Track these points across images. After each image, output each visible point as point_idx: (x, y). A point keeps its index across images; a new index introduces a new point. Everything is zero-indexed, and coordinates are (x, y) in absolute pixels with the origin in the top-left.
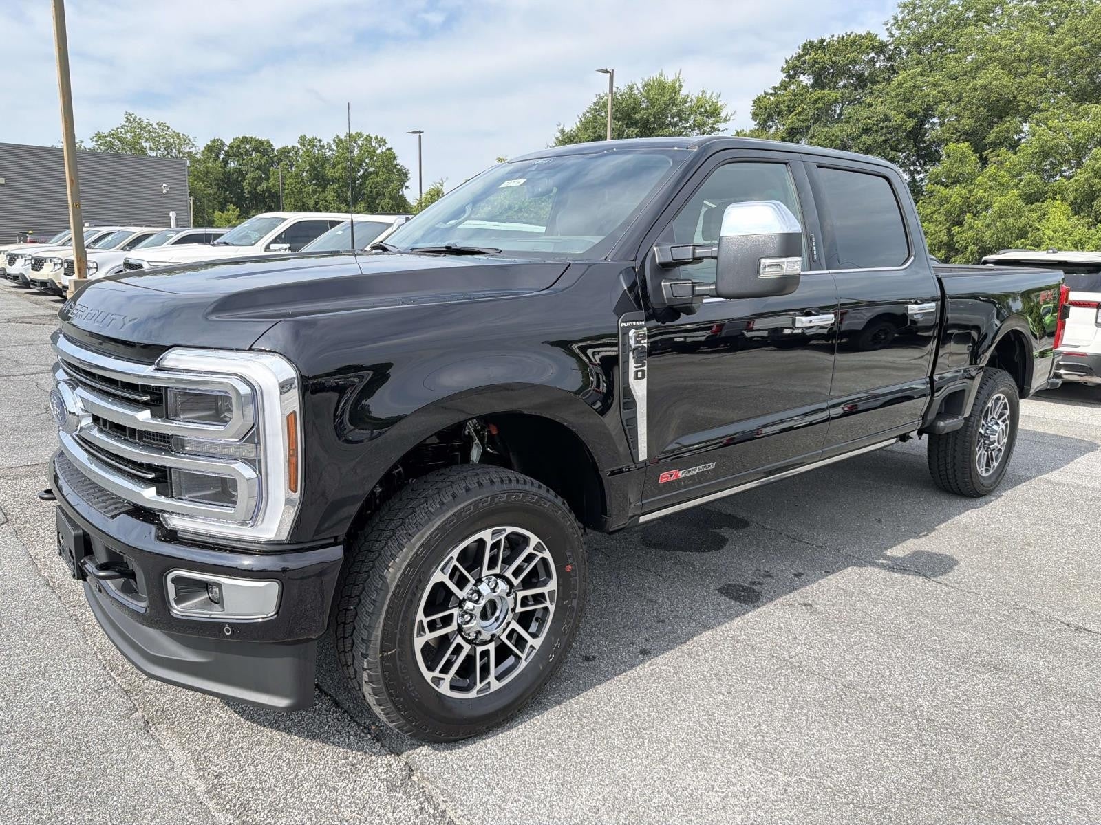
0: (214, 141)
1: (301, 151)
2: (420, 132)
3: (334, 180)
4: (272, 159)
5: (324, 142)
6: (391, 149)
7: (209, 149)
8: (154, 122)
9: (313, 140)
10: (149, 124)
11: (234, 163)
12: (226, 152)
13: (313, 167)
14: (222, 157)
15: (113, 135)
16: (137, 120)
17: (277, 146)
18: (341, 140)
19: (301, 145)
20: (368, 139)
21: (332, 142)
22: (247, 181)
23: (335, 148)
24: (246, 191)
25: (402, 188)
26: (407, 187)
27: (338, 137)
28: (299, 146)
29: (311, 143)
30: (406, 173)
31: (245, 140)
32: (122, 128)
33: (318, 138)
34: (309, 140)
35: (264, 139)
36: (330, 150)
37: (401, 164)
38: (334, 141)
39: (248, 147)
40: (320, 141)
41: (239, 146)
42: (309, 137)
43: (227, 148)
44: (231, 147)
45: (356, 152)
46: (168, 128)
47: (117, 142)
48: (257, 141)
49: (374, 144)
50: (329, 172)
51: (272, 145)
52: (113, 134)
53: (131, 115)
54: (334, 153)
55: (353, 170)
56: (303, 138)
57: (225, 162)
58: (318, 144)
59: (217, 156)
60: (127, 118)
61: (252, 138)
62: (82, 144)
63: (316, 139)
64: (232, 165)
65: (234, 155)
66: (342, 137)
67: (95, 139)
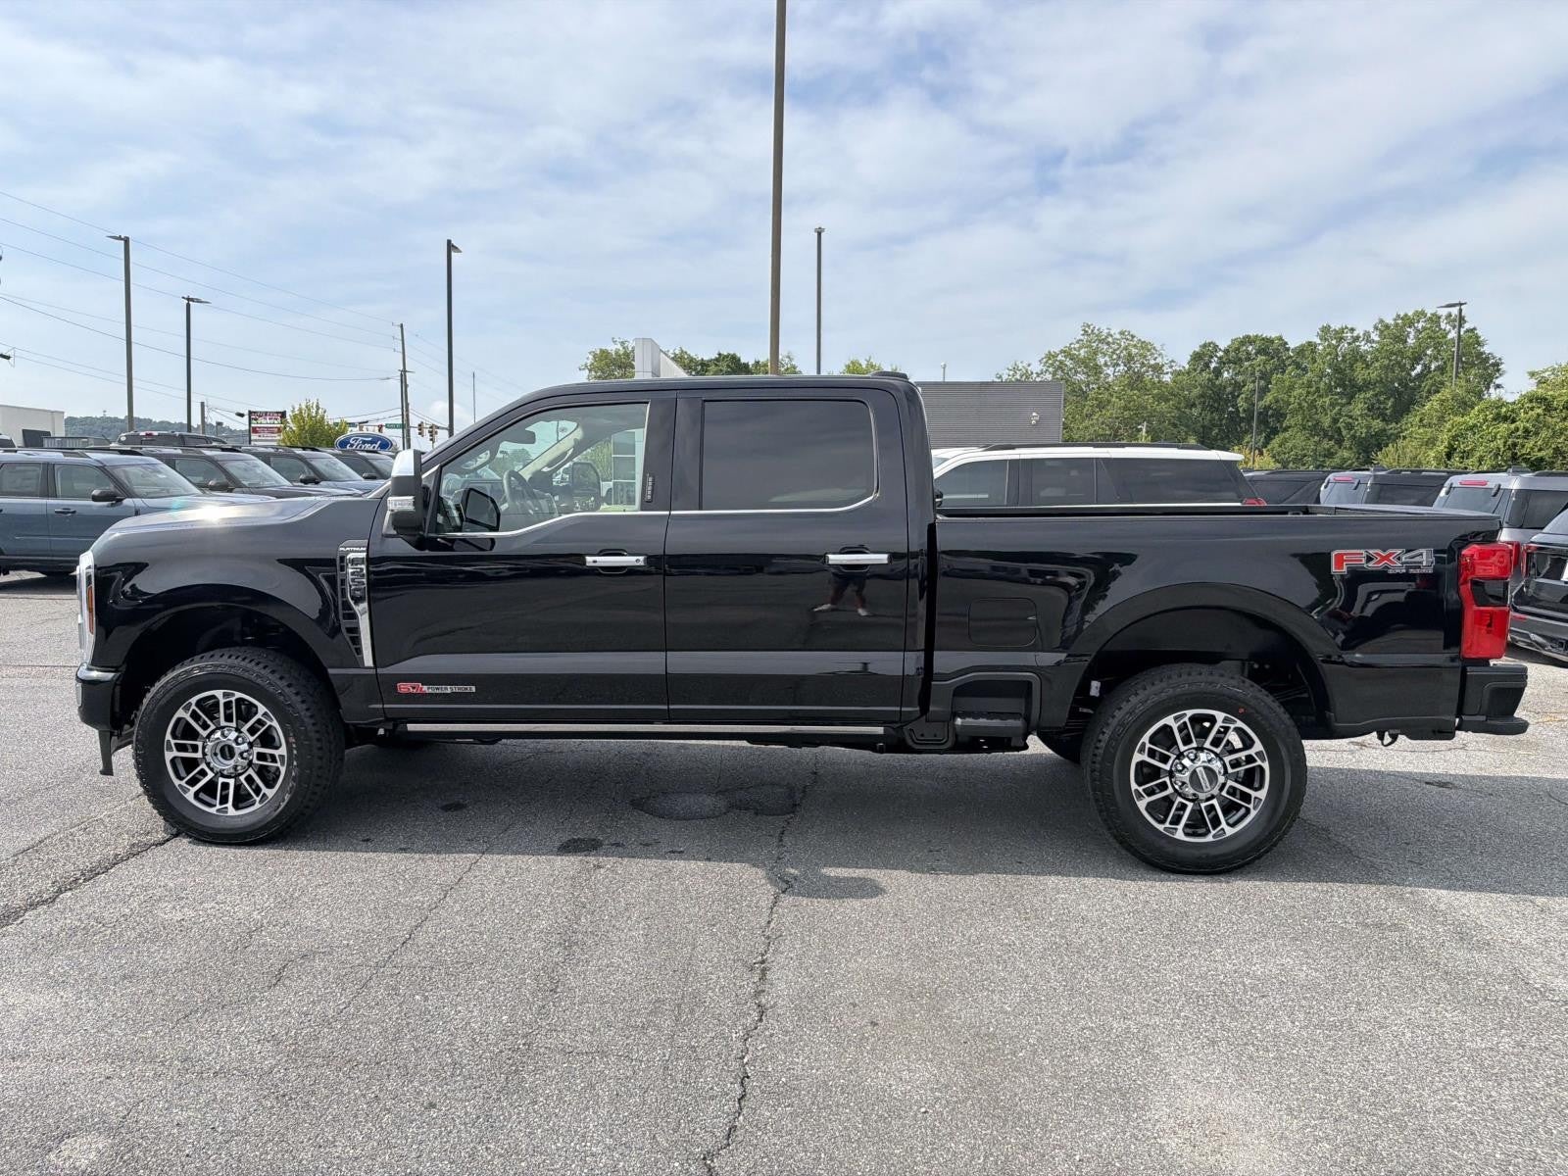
0: (1205, 346)
1: (1321, 347)
2: (1461, 304)
3: (1367, 385)
4: (1283, 361)
5: (1360, 332)
6: (1475, 329)
7: (1197, 357)
8: (1115, 331)
9: (1342, 330)
10: (1110, 335)
11: (1229, 373)
12: (1220, 358)
13: (1337, 370)
14: (1213, 365)
15: (1065, 352)
16: (1096, 331)
17: (1293, 344)
18: (1387, 327)
19: (1321, 340)
20: (1435, 319)
21: (1372, 330)
22: (1243, 396)
23: (1377, 339)
24: (1241, 410)
25: (1488, 388)
26: (1498, 386)
27: (1381, 321)
28: (1319, 341)
29: (1339, 335)
30: (1496, 365)
31: (1248, 340)
32: (1078, 342)
33: (1349, 327)
34: (1335, 330)
35: (1273, 335)
36: (1368, 341)
37: (1487, 352)
38: (1376, 328)
39: (1250, 348)
40: (1352, 330)
41: (1238, 349)
42: (1336, 326)
43: (1220, 354)
44: (1226, 351)
45: (1411, 341)
46: (1133, 337)
47: (1068, 362)
48: (1263, 339)
49: (1443, 326)
50: (1360, 375)
51: (1286, 343)
52: (1067, 353)
53: (1089, 326)
54: (1374, 345)
55: (1402, 367)
56: (1326, 330)
57: (1218, 372)
58: (1349, 335)
59: (1207, 365)
60: (1084, 330)
61: (1257, 336)
62: (1029, 368)
63: (1346, 328)
64: (1226, 375)
65: (1230, 362)
66: (1390, 321)
67: (1044, 360)
